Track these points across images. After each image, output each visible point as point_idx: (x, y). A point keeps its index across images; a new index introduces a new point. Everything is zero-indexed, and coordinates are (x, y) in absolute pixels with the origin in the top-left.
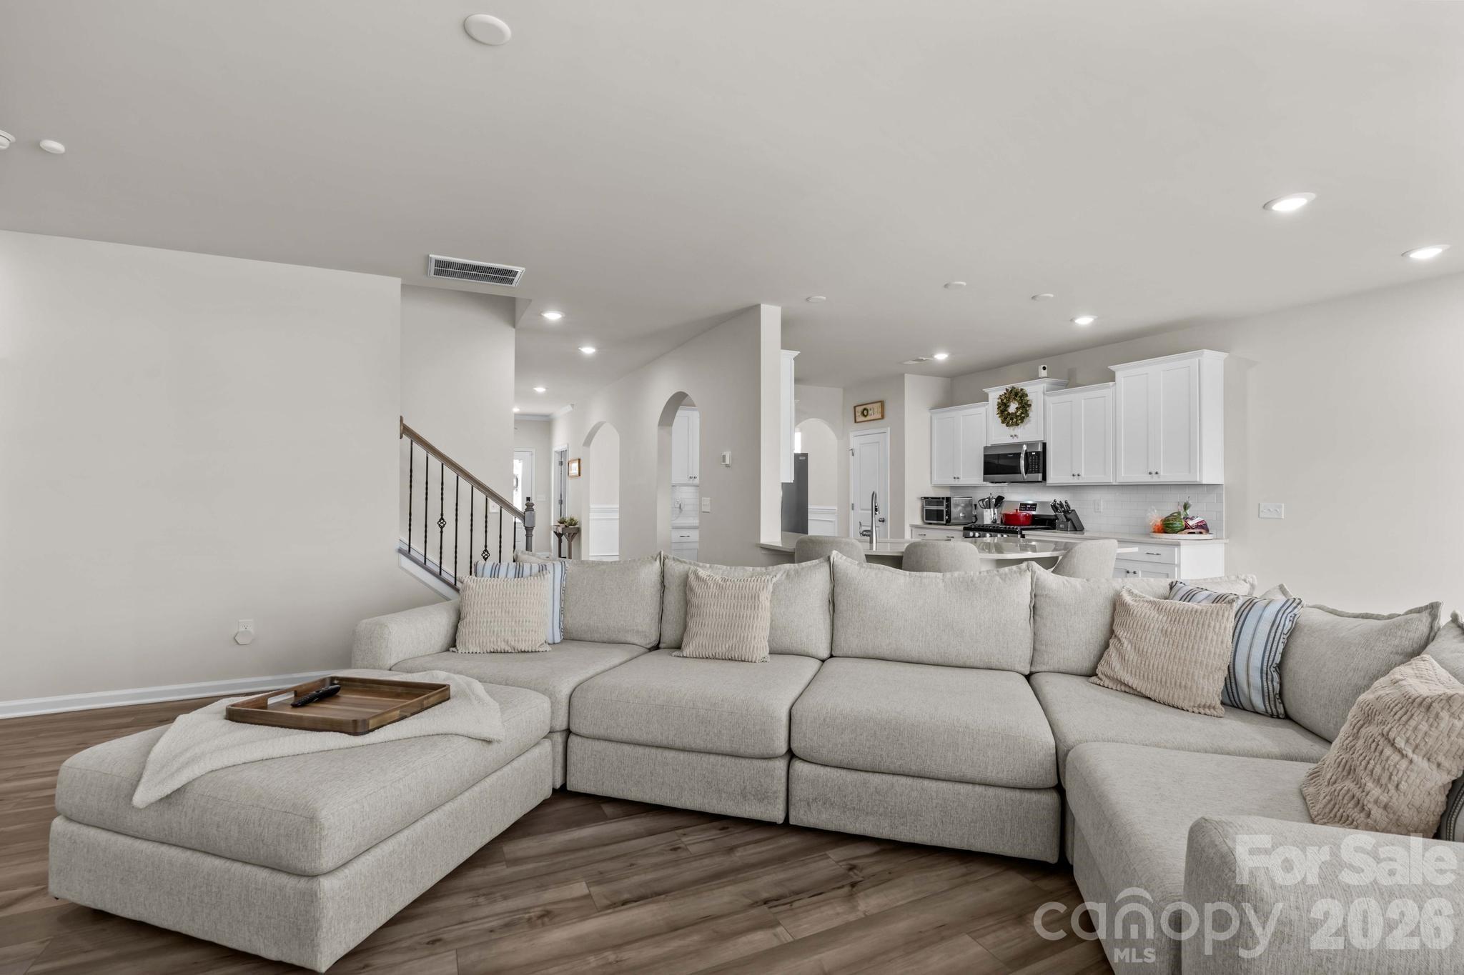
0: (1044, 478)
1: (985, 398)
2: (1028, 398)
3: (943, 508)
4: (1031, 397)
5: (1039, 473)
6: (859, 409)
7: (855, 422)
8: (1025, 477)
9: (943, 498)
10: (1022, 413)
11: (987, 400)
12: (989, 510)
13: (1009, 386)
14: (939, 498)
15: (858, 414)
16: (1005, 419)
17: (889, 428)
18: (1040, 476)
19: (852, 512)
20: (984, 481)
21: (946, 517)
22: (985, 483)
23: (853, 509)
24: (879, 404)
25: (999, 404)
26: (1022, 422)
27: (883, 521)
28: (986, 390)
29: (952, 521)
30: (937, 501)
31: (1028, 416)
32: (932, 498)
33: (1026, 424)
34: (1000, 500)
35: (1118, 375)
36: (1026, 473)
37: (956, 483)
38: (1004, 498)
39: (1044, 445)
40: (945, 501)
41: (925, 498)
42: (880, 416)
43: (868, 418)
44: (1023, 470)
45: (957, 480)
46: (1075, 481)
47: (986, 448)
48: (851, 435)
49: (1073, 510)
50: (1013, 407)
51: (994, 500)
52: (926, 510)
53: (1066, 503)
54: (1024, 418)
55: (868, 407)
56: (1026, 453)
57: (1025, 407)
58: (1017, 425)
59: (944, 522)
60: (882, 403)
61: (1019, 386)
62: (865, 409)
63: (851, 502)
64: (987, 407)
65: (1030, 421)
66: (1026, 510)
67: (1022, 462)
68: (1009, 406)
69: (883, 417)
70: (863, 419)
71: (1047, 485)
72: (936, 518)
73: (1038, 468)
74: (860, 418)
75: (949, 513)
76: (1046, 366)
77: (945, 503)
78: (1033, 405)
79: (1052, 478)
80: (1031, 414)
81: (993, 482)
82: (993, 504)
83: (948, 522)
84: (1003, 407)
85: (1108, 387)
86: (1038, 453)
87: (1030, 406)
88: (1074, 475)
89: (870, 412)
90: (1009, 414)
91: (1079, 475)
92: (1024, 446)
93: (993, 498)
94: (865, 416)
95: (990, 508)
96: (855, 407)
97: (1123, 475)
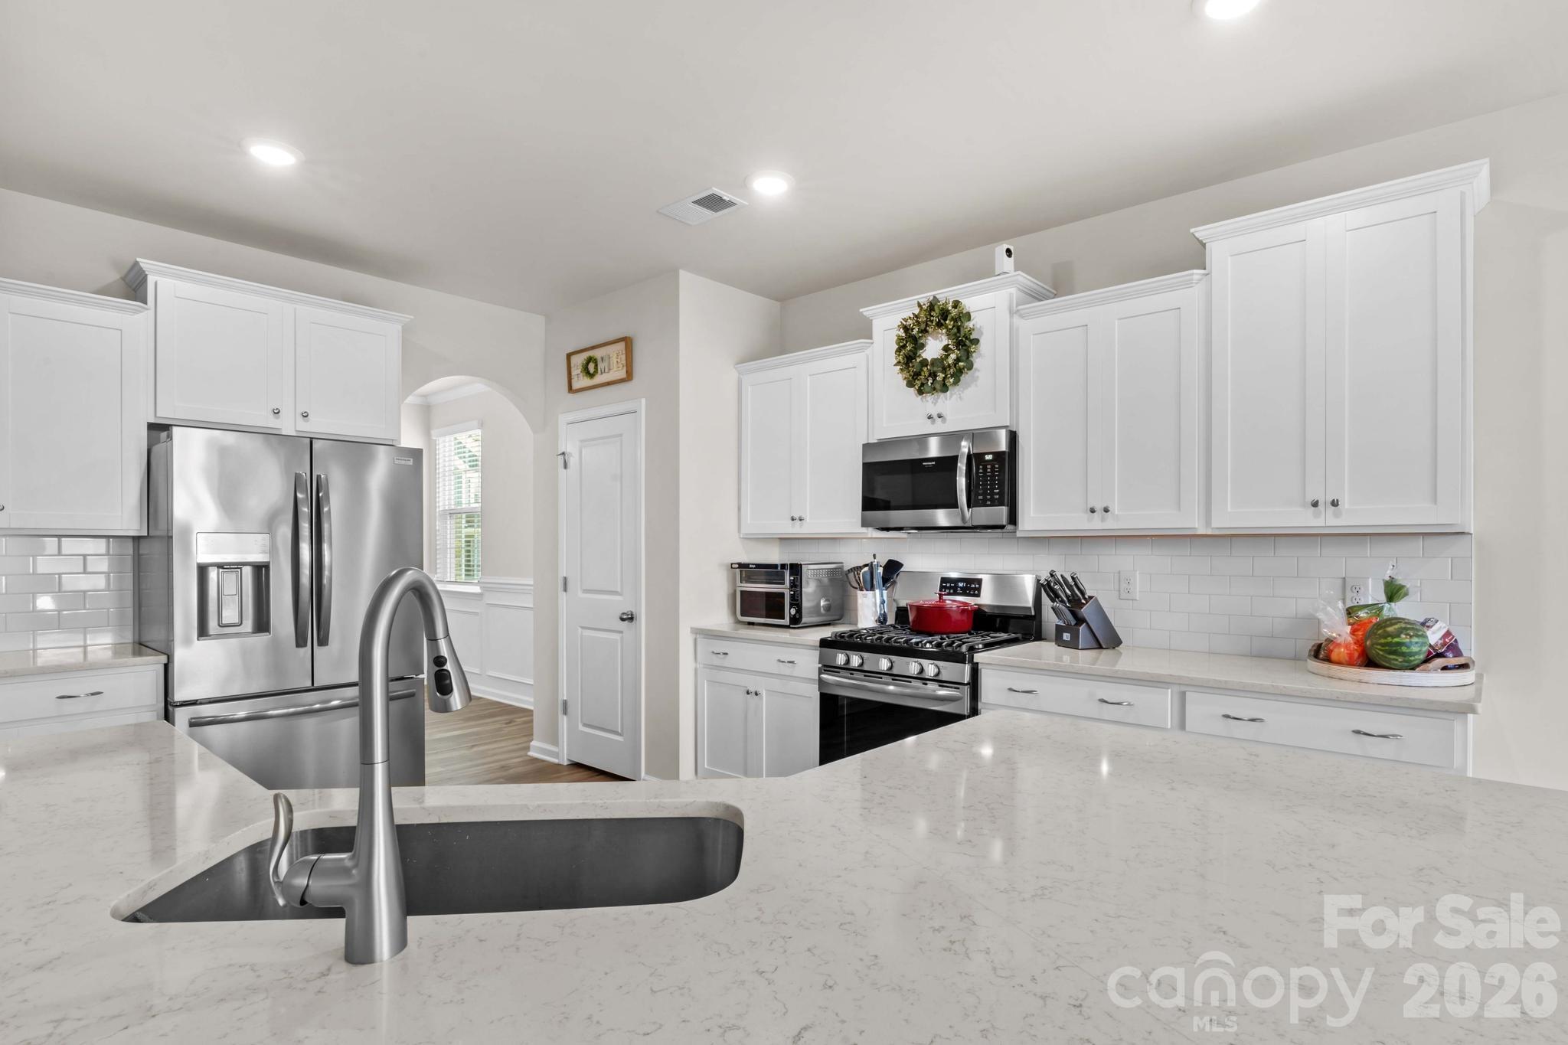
0: (1013, 519)
1: (864, 331)
2: (970, 324)
3: (784, 589)
4: (978, 322)
5: (1002, 504)
6: (578, 360)
7: (570, 389)
8: (968, 514)
9: (783, 566)
10: (958, 360)
11: (869, 335)
12: (870, 593)
13: (924, 298)
14: (775, 566)
15: (577, 371)
16: (917, 375)
17: (643, 401)
18: (1004, 510)
19: (562, 596)
20: (863, 525)
21: (789, 611)
22: (864, 530)
23: (565, 590)
24: (621, 346)
25: (900, 339)
26: (956, 383)
27: (631, 619)
28: (867, 311)
29: (804, 620)
30: (771, 571)
31: (970, 367)
32: (758, 566)
33: (968, 385)
34: (893, 568)
35: (1217, 253)
36: (969, 506)
37: (796, 530)
38: (902, 565)
39: (1013, 437)
40: (787, 573)
41: (741, 566)
42: (622, 374)
43: (598, 379)
44: (962, 497)
45: (798, 522)
46: (1096, 524)
47: (867, 447)
48: (563, 419)
49: (1091, 598)
50: (934, 347)
51: (881, 570)
52: (742, 592)
53: (1073, 578)
54: (960, 371)
55: (597, 354)
56: (969, 456)
57: (964, 343)
58: (945, 388)
59: (786, 621)
60: (627, 342)
61: (946, 295)
62: (590, 360)
63: (563, 573)
64: (868, 351)
65: (975, 379)
66: (955, 593)
67: (961, 482)
68: (923, 346)
69: (629, 376)
70: (586, 382)
71: (1019, 534)
72: (764, 613)
73: (1001, 494)
74: (581, 381)
75: (796, 601)
76: (1012, 248)
77: (788, 578)
78: (982, 341)
79: (1031, 518)
80: (978, 361)
81: (883, 529)
82: (878, 580)
83: (796, 621)
84: (910, 344)
85: (1189, 284)
86: (998, 456)
87: (976, 341)
88: (1093, 511)
89: (601, 366)
90: (924, 363)
91: (1106, 510)
92: (964, 443)
93: (878, 565)
94: (591, 376)
95: (872, 588)
96: (569, 356)
97: (1229, 510)
